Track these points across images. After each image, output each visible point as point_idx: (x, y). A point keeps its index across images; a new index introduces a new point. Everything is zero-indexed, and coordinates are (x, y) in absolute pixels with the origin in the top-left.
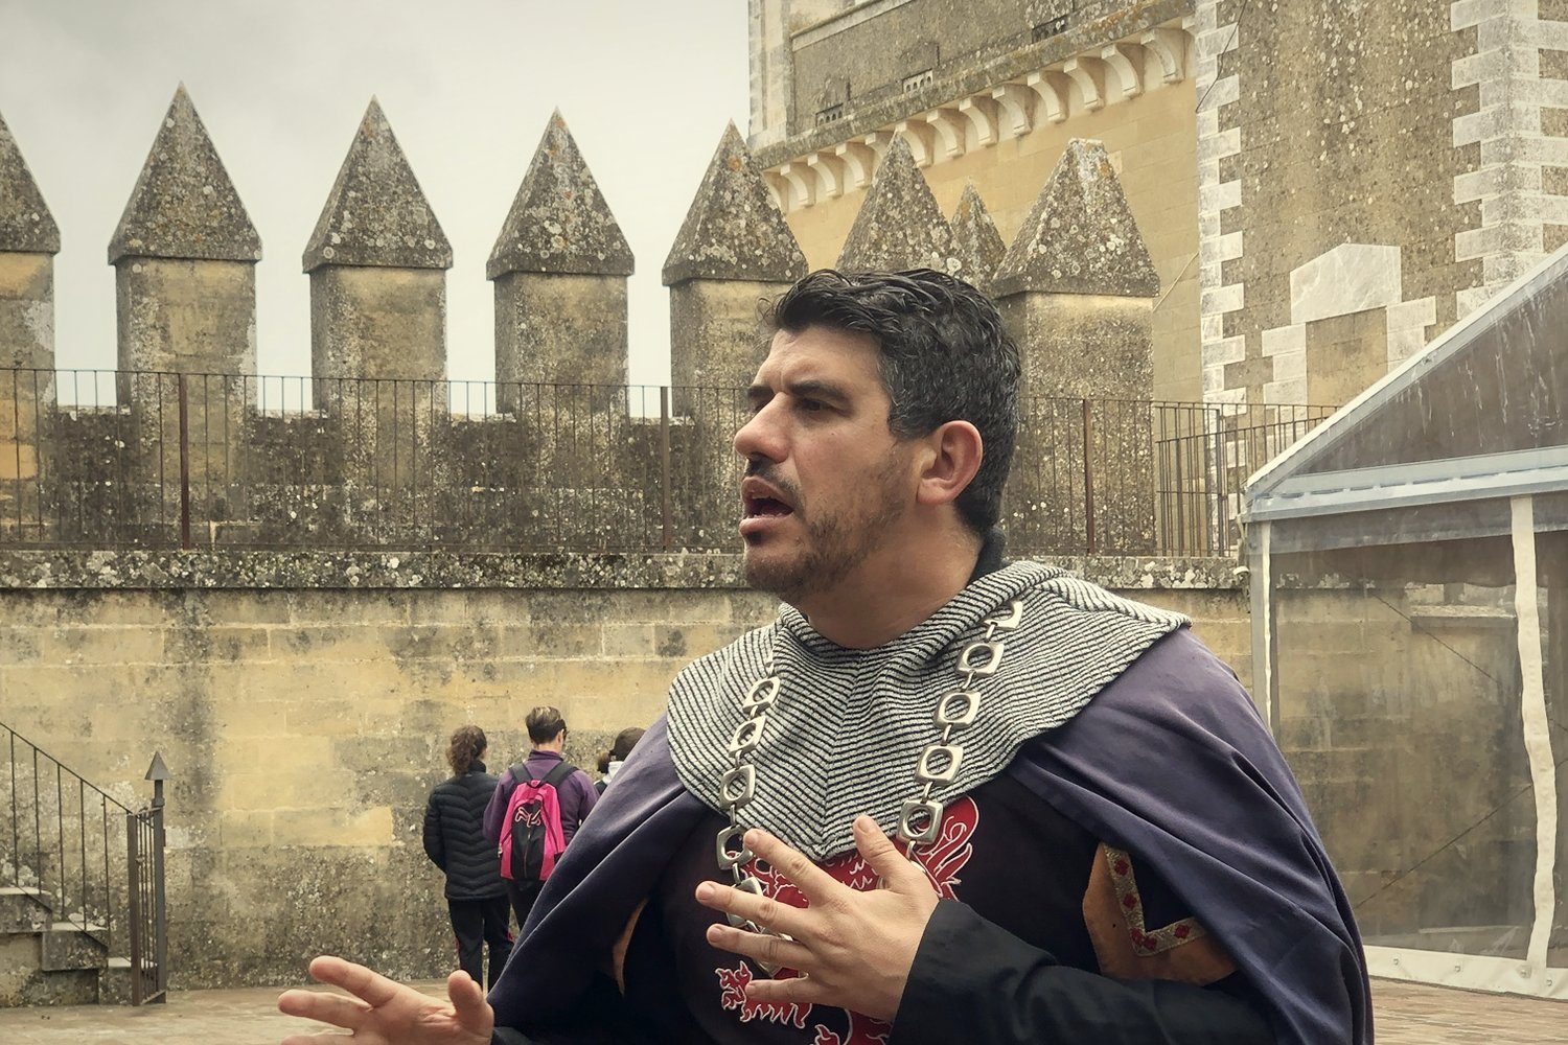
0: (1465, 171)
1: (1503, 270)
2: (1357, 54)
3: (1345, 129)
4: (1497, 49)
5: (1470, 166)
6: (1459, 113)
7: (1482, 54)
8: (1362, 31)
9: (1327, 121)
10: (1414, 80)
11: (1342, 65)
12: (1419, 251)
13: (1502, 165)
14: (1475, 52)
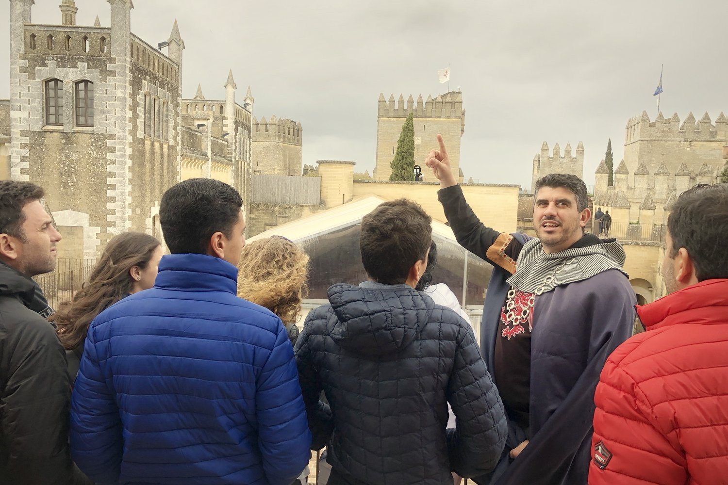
0: (111, 202)
1: (122, 225)
2: (75, 168)
3: (70, 184)
4: (121, 178)
5: (112, 202)
6: (109, 189)
7: (117, 178)
8: (77, 164)
9: (63, 181)
10: (95, 179)
11: (69, 170)
12: (95, 216)
13: (123, 203)
14: (115, 177)
